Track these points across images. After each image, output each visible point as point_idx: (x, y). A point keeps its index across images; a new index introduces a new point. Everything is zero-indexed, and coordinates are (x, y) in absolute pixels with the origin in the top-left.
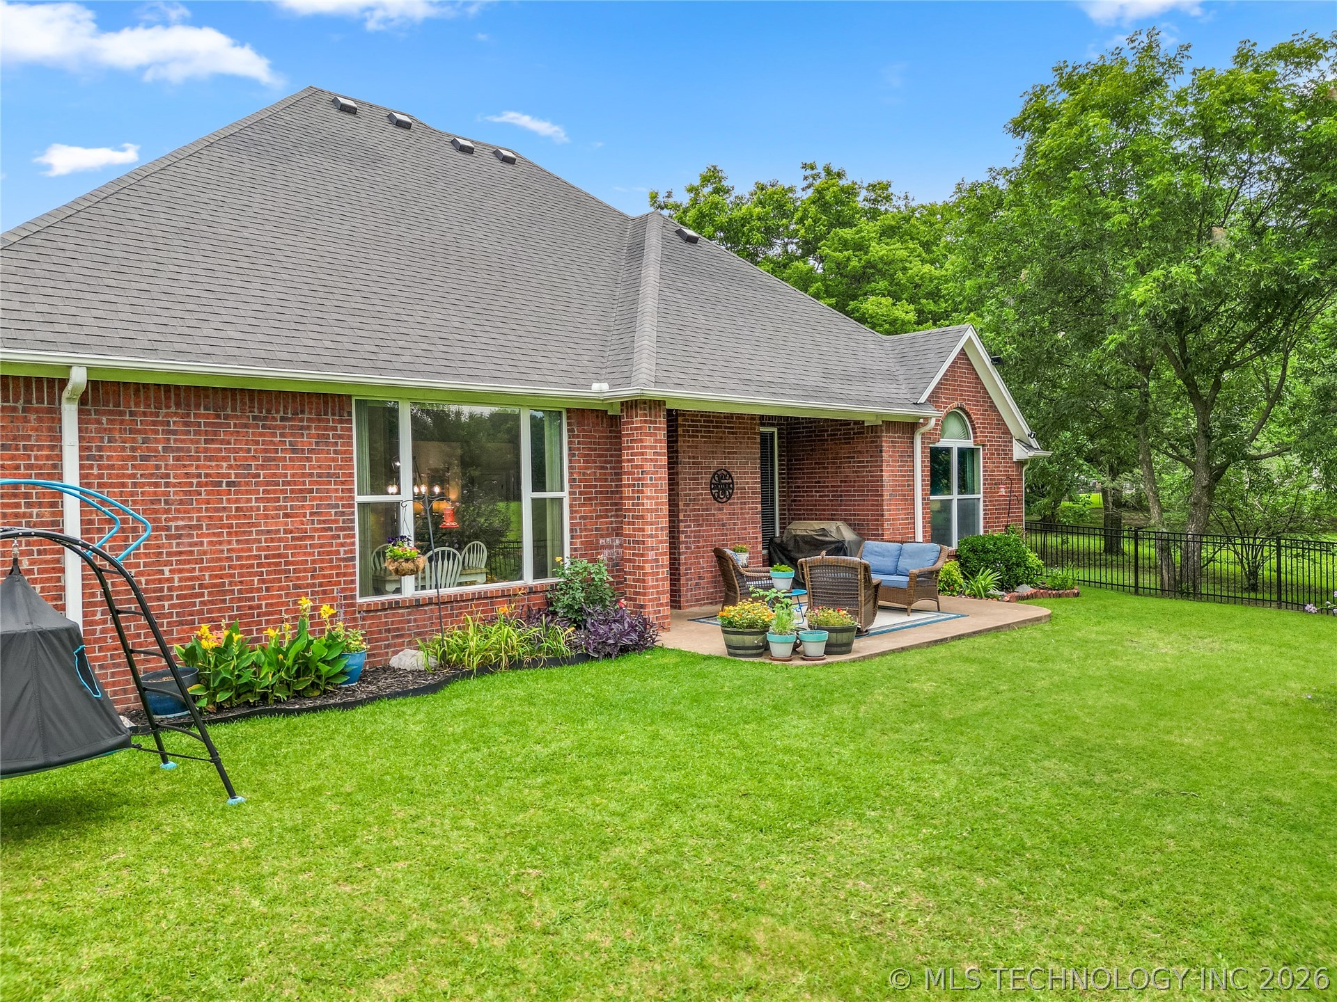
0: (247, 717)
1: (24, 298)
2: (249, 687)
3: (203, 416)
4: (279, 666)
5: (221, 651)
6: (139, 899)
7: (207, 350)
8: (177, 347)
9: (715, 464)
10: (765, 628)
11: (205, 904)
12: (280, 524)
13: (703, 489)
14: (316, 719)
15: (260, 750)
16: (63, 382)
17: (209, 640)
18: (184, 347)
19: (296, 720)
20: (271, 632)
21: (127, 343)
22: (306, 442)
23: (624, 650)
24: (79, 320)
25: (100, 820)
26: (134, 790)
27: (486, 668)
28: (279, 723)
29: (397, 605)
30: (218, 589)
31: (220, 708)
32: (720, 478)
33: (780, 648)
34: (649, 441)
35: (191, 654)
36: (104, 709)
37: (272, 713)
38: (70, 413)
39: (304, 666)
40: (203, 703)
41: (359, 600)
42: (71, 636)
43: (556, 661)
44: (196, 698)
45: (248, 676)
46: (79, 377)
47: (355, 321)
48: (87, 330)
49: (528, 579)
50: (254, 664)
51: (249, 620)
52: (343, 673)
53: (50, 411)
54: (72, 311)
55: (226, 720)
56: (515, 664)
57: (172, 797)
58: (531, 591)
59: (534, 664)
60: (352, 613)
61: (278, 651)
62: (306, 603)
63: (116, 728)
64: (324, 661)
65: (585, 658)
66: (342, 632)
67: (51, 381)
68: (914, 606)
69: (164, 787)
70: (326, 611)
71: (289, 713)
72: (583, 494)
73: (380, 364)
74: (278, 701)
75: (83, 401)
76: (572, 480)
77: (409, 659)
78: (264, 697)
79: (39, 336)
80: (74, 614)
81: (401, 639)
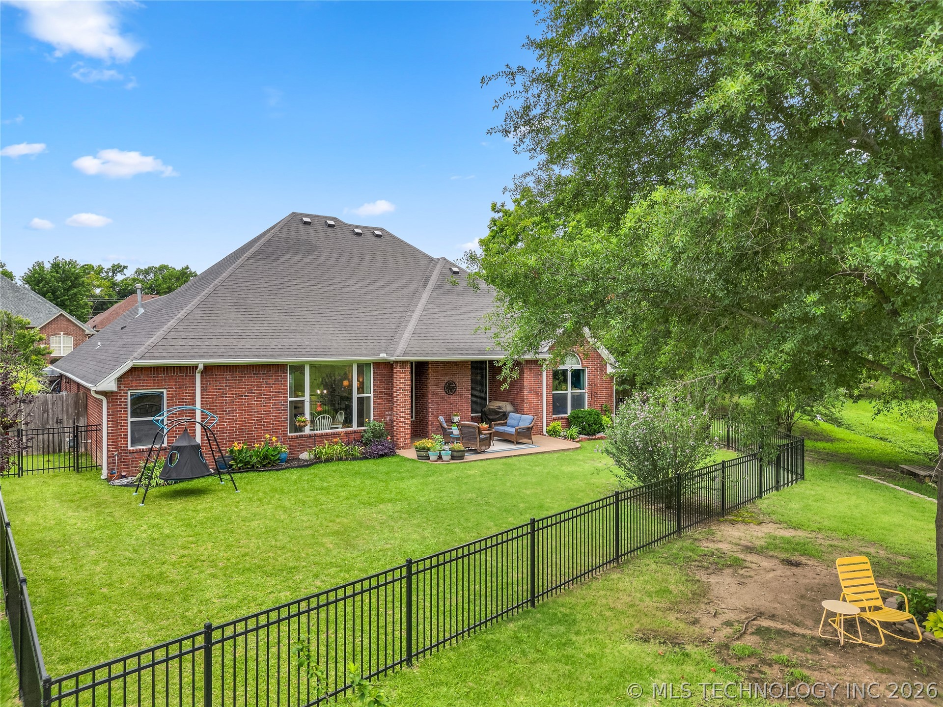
0: (247, 471)
1: (186, 340)
2: (248, 463)
3: (237, 375)
4: (258, 456)
5: (240, 451)
6: (212, 508)
7: (239, 354)
8: (230, 354)
9: (447, 379)
10: (428, 450)
11: (225, 509)
12: (262, 409)
13: (441, 389)
14: (267, 473)
15: (248, 481)
16: (197, 367)
17: (237, 447)
18: (232, 354)
19: (261, 473)
20: (256, 445)
21: (215, 354)
22: (271, 381)
23: (382, 456)
24: (201, 347)
25: (204, 494)
26: (213, 488)
27: (329, 460)
28: (256, 474)
29: (302, 436)
30: (241, 431)
31: (239, 468)
32: (450, 384)
33: (433, 457)
34: (403, 376)
35: (232, 451)
36: (206, 466)
37: (254, 471)
38: (198, 377)
39: (266, 457)
40: (234, 467)
41: (289, 434)
42: (198, 447)
43: (355, 458)
44: (232, 465)
45: (248, 459)
46: (201, 367)
47: (291, 336)
48: (204, 351)
49: (355, 427)
50: (250, 456)
51: (250, 441)
52: (278, 459)
53: (192, 376)
54: (200, 344)
55: (241, 472)
56: (340, 459)
57: (222, 490)
58: (355, 432)
59: (347, 459)
60: (285, 439)
61: (258, 451)
62: (267, 436)
63: (209, 471)
64: (272, 455)
65: (366, 458)
66: (280, 446)
67: (193, 367)
68: (520, 441)
69: (220, 488)
70: (274, 439)
71: (260, 471)
72: (377, 395)
73: (297, 353)
74: (257, 467)
75: (202, 372)
76: (374, 390)
77: (305, 456)
78: (253, 466)
79: (190, 354)
80: (198, 440)
81: (303, 449)
